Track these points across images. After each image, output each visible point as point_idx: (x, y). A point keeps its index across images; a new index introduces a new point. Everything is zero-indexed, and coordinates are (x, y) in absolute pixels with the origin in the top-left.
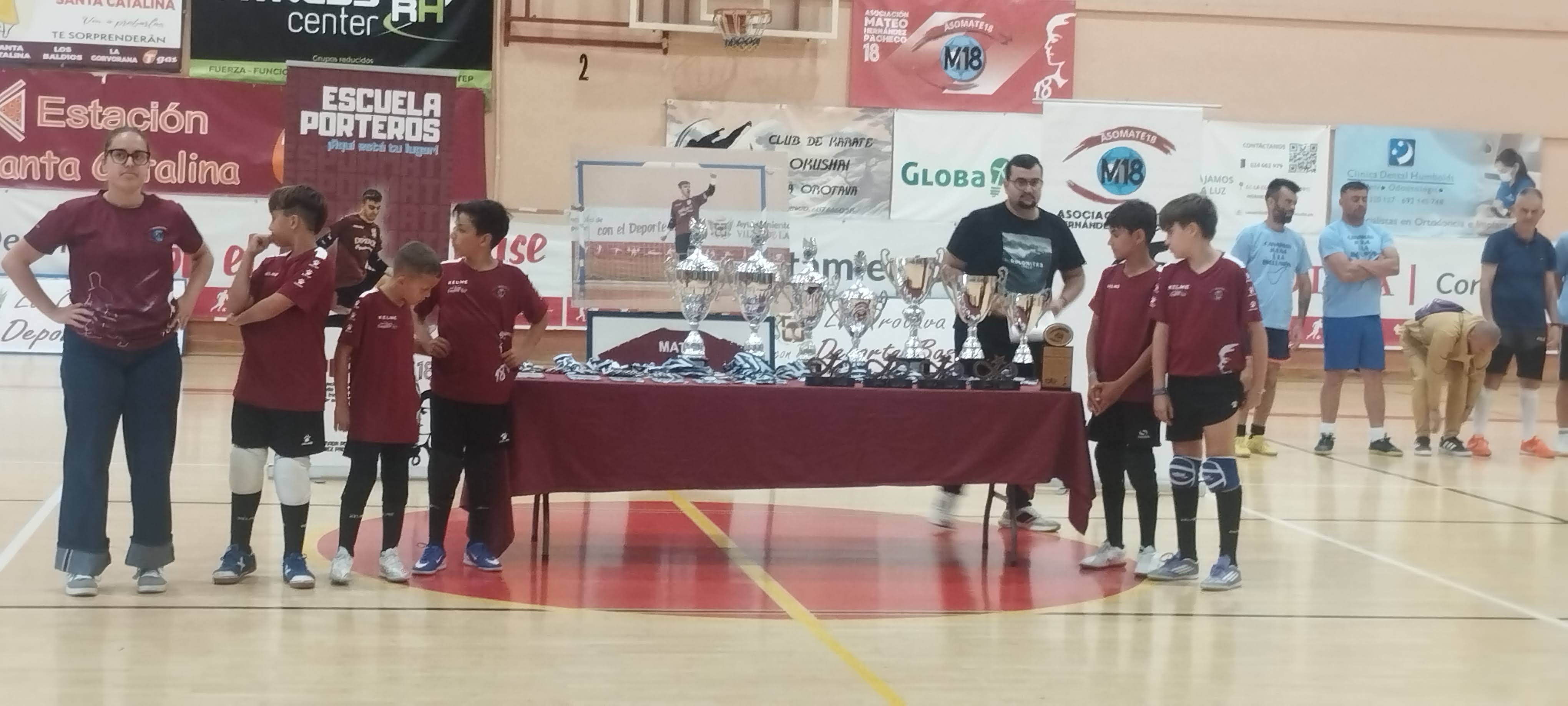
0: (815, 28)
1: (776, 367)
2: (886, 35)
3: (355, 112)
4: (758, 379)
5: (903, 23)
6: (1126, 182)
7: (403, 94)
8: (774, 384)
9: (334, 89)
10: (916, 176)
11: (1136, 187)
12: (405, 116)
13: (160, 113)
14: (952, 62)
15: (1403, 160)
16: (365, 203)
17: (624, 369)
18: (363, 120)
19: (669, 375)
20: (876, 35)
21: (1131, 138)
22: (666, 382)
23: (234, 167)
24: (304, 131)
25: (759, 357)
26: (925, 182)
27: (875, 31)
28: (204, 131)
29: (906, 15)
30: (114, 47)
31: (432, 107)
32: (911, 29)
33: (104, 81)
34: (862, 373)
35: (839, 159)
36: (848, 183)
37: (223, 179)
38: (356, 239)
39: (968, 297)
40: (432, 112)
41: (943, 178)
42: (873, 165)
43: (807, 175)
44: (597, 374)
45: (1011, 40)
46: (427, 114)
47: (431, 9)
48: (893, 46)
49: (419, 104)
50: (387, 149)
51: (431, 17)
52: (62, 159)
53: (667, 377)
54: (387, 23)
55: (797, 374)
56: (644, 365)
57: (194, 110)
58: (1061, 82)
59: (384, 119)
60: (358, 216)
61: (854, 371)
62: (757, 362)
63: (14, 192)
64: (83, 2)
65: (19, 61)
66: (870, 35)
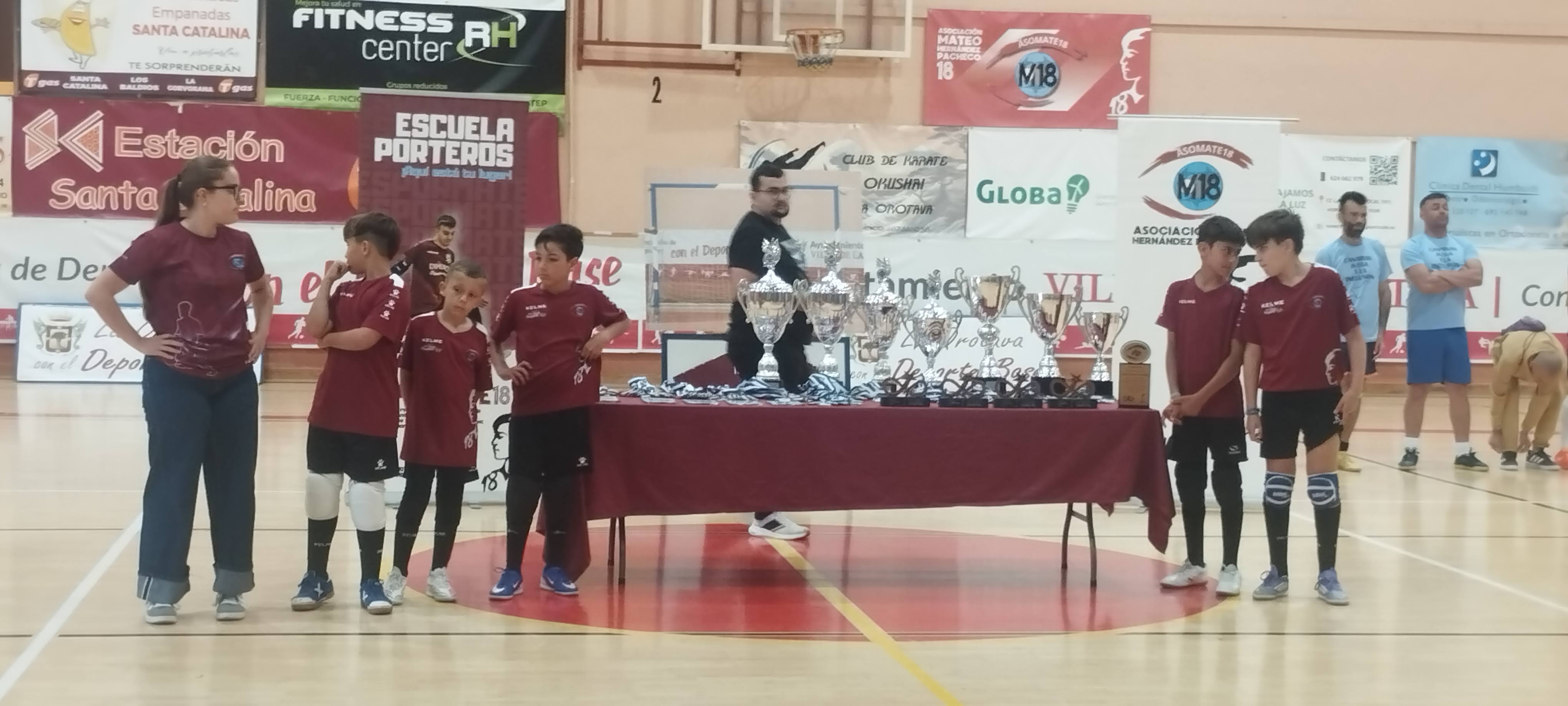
0: (888, 47)
1: (852, 387)
2: (960, 53)
3: (428, 139)
4: (832, 399)
5: (977, 41)
6: (1203, 197)
7: (476, 119)
8: (849, 405)
9: (408, 116)
10: (992, 193)
11: (1213, 201)
12: (478, 142)
13: (236, 141)
14: (1027, 78)
15: (1485, 171)
16: (439, 229)
17: (698, 392)
18: (437, 146)
19: (744, 397)
20: (950, 53)
21: (1207, 153)
22: (740, 403)
23: (310, 194)
24: (378, 158)
25: (834, 378)
26: (1001, 200)
27: (949, 49)
28: (280, 159)
29: (980, 32)
30: (190, 77)
31: (505, 132)
32: (985, 47)
33: (180, 110)
34: (938, 393)
35: (914, 178)
36: (922, 201)
37: (299, 207)
38: (431, 264)
39: (1043, 315)
40: (505, 137)
41: (1019, 195)
42: (948, 184)
43: (880, 194)
44: (671, 397)
45: (1086, 56)
46: (500, 139)
47: (504, 34)
48: (966, 64)
49: (492, 130)
50: (461, 174)
51: (504, 42)
52: (140, 189)
53: (742, 399)
54: (460, 49)
55: (872, 394)
56: (719, 387)
57: (269, 138)
58: (1137, 98)
59: (457, 144)
60: (432, 242)
61: (929, 391)
62: (831, 383)
63: (92, 222)
64: (159, 33)
65: (97, 92)
66: (944, 53)
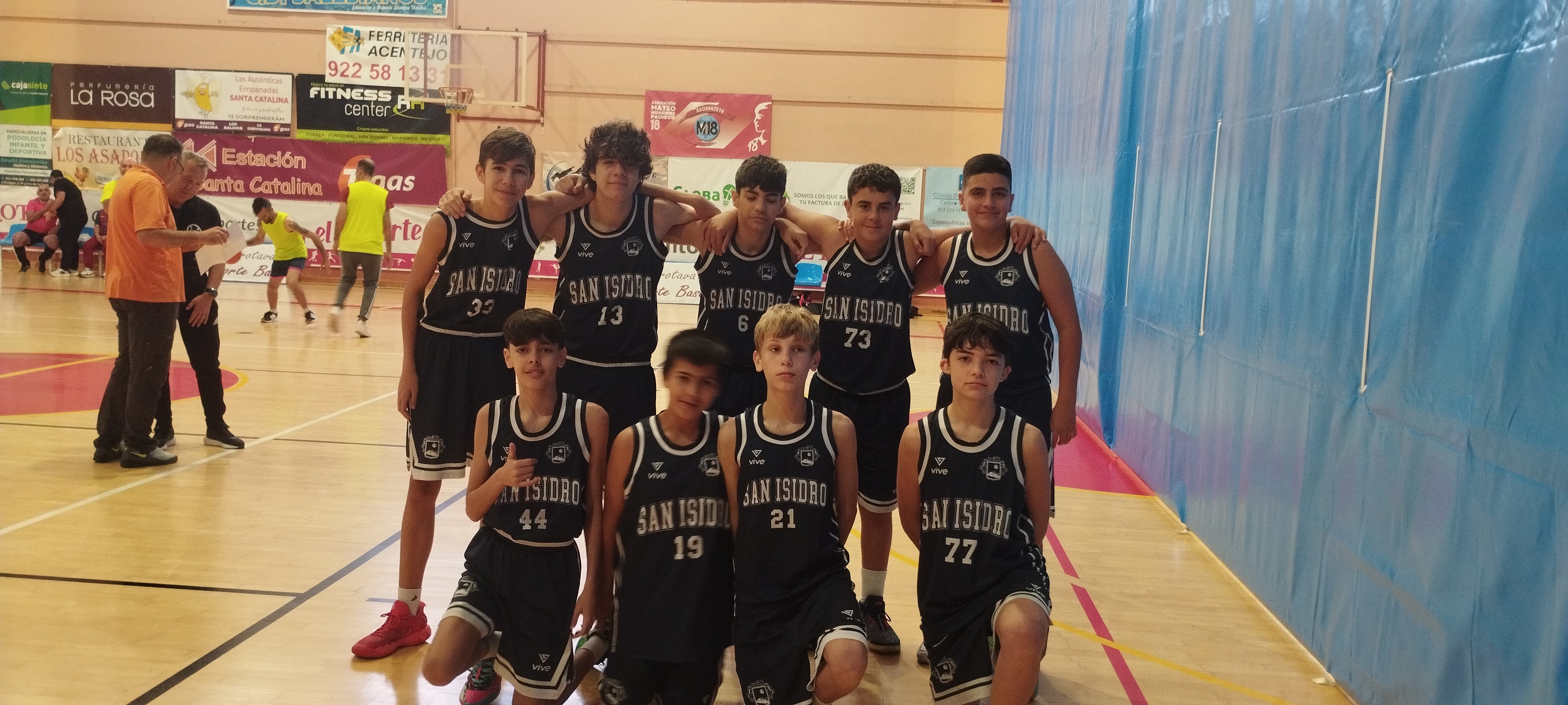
5: (673, 108)
13: (282, 157)
14: (701, 130)
23: (319, 186)
27: (657, 113)
28: (303, 167)
30: (259, 123)
32: (678, 111)
37: (313, 192)
45: (734, 117)
47: (417, 102)
48: (668, 121)
51: (418, 106)
52: (236, 181)
54: (395, 110)
57: (299, 156)
58: (763, 142)
64: (242, 99)
65: (213, 131)
66: (655, 115)
